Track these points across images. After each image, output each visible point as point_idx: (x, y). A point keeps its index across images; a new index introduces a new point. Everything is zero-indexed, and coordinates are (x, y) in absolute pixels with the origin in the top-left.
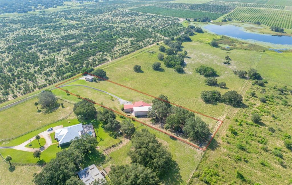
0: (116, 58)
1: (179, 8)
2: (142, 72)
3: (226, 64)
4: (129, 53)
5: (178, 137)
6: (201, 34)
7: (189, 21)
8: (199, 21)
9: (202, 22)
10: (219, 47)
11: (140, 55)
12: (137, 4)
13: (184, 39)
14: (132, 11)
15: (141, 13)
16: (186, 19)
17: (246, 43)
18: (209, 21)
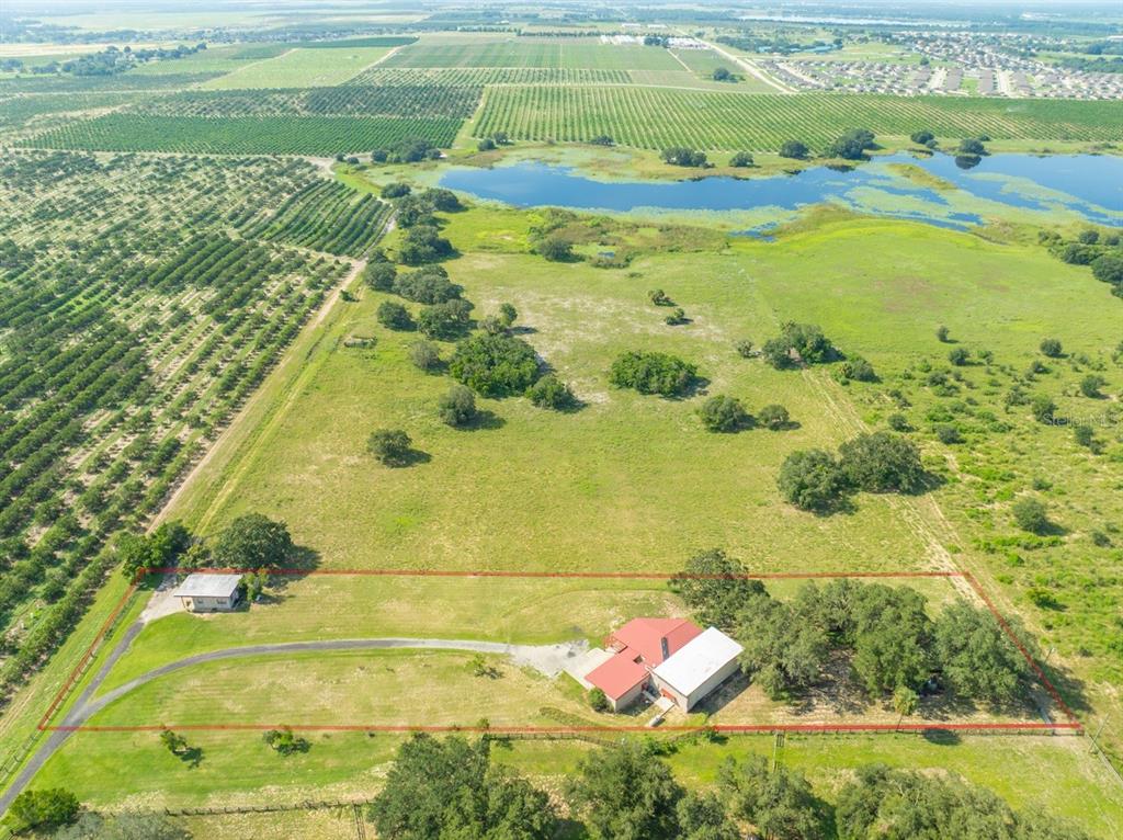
0: (223, 421)
1: (261, 113)
2: (424, 458)
3: (677, 323)
4: (259, 378)
5: (946, 723)
6: (461, 214)
7: (357, 166)
8: (398, 161)
9: (408, 161)
10: (580, 258)
11: (320, 371)
12: (39, 113)
13: (430, 249)
14: (50, 152)
15: (104, 158)
16: (340, 159)
17: (644, 226)
18: (437, 157)
